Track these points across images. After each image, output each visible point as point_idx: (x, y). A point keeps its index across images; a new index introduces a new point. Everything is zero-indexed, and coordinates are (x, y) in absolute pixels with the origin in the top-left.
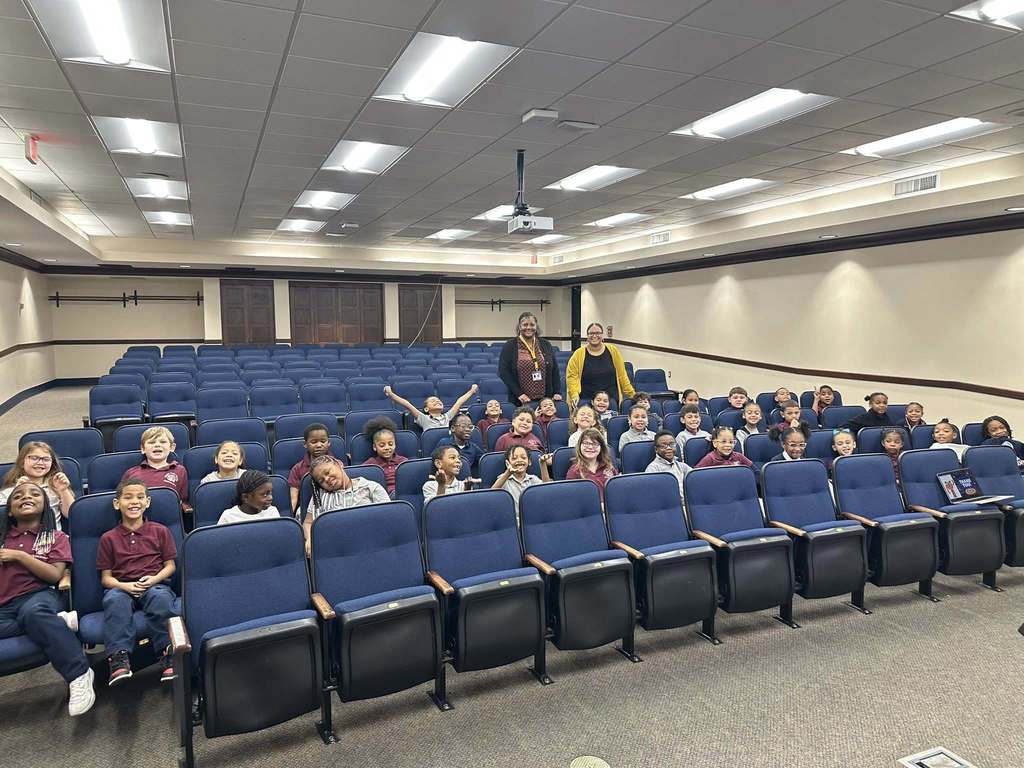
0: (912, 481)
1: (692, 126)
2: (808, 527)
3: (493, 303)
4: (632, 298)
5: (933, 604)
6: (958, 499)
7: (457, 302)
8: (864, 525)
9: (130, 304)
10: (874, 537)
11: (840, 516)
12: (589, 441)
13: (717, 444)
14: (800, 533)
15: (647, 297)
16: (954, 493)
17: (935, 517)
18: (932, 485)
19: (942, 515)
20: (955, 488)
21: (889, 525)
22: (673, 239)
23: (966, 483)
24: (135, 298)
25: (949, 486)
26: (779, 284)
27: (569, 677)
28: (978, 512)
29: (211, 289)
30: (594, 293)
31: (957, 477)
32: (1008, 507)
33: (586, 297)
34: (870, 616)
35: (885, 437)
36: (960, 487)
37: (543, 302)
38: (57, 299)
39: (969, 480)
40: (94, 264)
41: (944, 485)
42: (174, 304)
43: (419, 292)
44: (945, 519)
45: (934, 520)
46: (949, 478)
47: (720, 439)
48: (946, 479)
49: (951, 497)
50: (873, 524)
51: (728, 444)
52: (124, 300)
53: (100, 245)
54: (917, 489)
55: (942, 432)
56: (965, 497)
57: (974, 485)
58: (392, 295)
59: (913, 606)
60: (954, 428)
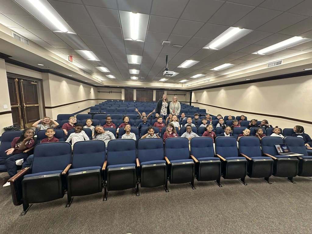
0: (266, 146)
1: (209, 46)
2: (227, 158)
3: (174, 95)
4: (202, 94)
5: (269, 184)
6: (282, 153)
7: (167, 94)
8: (247, 159)
9: (110, 93)
10: (250, 164)
11: (240, 155)
12: (169, 126)
13: (208, 128)
14: (224, 160)
15: (205, 94)
16: (280, 151)
17: (273, 159)
18: (273, 148)
19: (275, 158)
20: (281, 149)
21: (256, 160)
22: (210, 81)
23: (285, 148)
24: (111, 92)
25: (279, 148)
26: (235, 91)
27: (145, 194)
28: (289, 159)
29: (123, 91)
30: (194, 93)
31: (282, 146)
32: (301, 158)
33: (193, 94)
34: (246, 186)
35: (258, 130)
36: (282, 149)
37: (185, 95)
38: (99, 92)
39: (286, 147)
40: (103, 86)
41: (277, 148)
42: (117, 93)
43: (160, 92)
44: (277, 160)
45: (272, 160)
46: (279, 146)
47: (209, 127)
48: (277, 146)
49: (279, 152)
50: (250, 159)
51: (211, 129)
52: (109, 92)
53: (103, 82)
54: (267, 148)
55: (277, 130)
56: (284, 152)
57: (288, 149)
58: (155, 92)
59: (262, 184)
60: (281, 129)
